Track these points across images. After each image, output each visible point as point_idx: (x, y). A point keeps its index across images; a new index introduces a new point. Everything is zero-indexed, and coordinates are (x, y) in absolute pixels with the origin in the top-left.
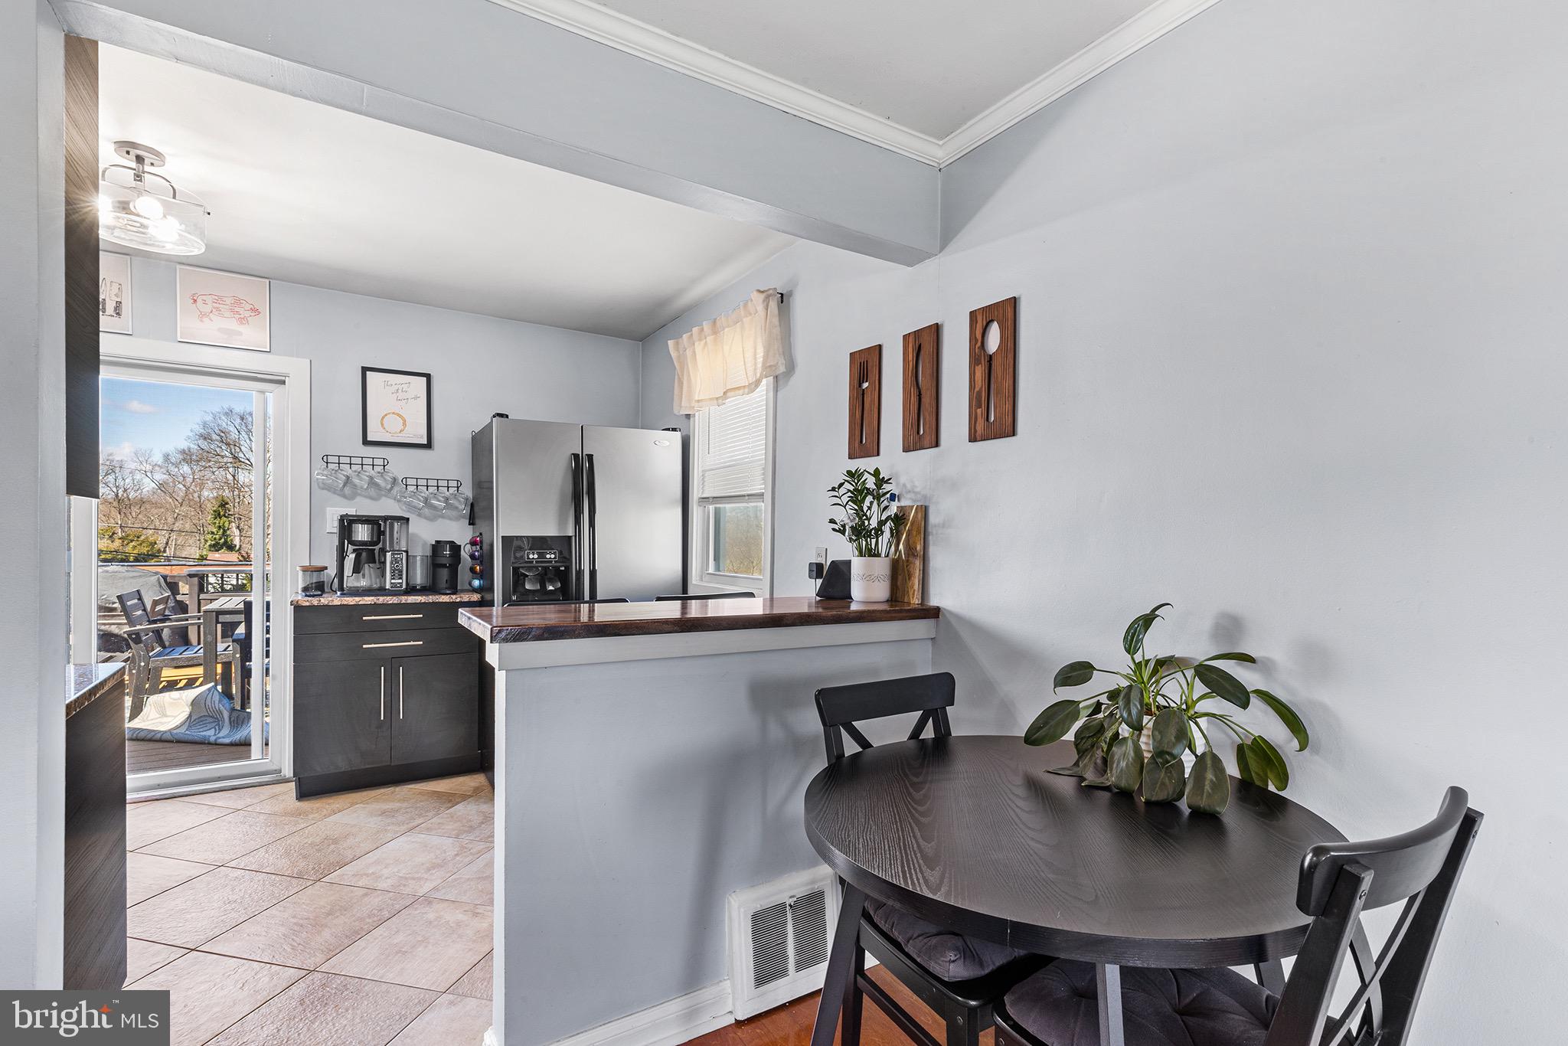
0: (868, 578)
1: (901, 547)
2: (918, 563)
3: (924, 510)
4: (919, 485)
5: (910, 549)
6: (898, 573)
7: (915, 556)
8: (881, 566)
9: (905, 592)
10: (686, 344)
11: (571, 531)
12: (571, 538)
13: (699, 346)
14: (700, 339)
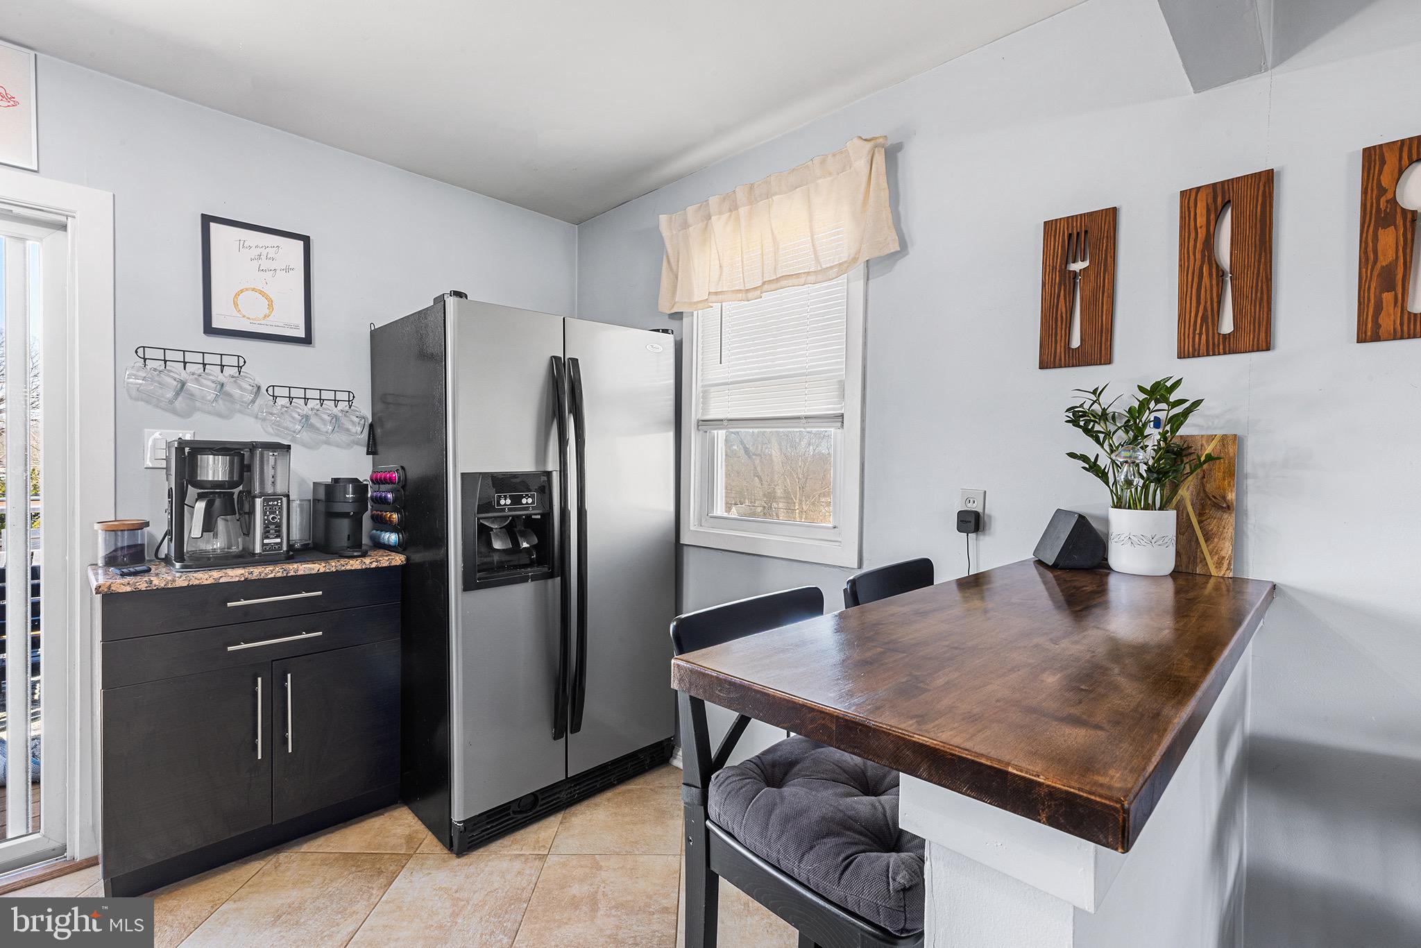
2: (1230, 518)
7: (1222, 508)
8: (1157, 523)
10: (690, 220)
11: (552, 465)
12: (549, 474)
13: (719, 223)
14: (721, 213)
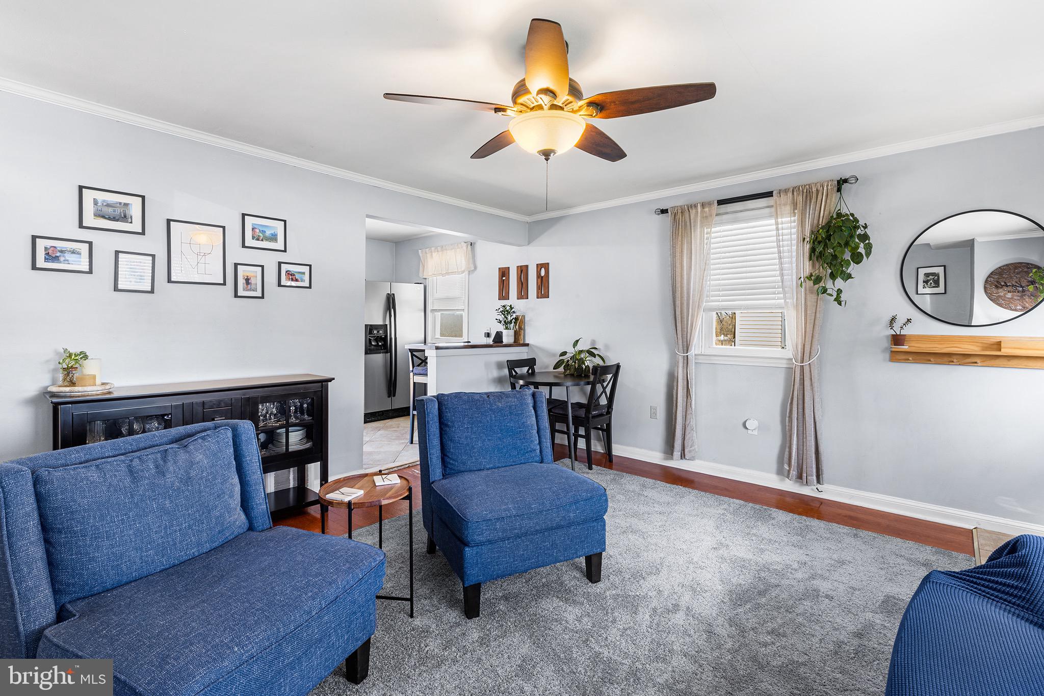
0: (508, 336)
1: (517, 327)
2: (522, 331)
3: (524, 317)
4: (522, 310)
5: (520, 328)
6: (517, 335)
7: (522, 330)
8: (512, 332)
9: (519, 340)
10: (427, 252)
11: (387, 323)
12: (387, 325)
13: (434, 254)
14: (435, 252)
